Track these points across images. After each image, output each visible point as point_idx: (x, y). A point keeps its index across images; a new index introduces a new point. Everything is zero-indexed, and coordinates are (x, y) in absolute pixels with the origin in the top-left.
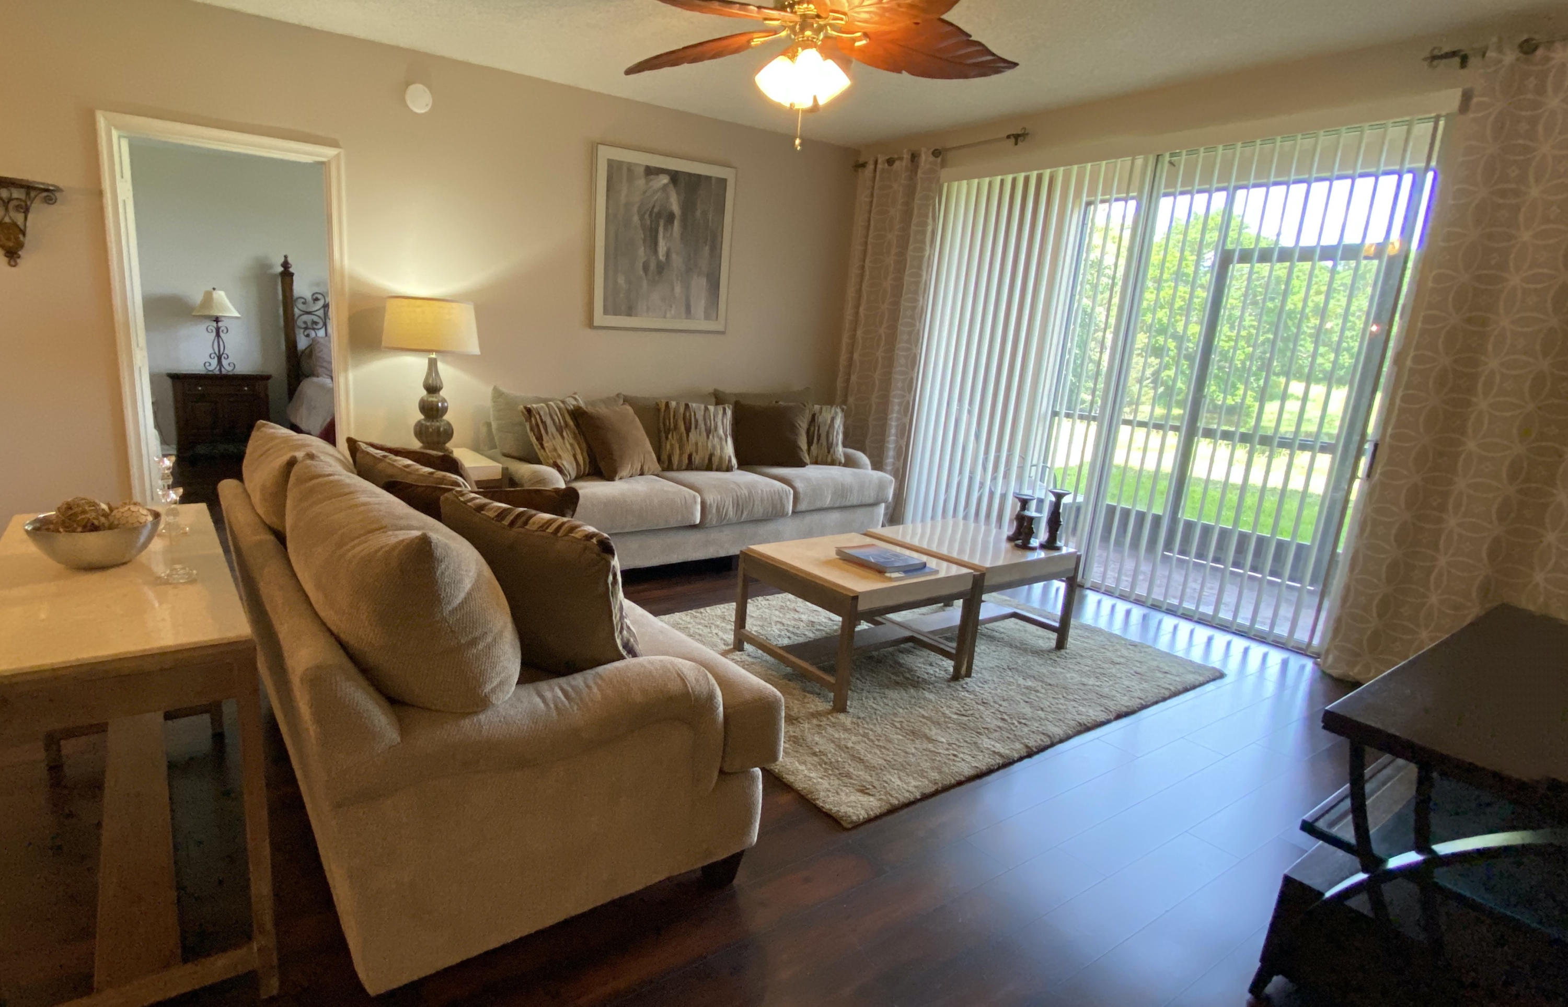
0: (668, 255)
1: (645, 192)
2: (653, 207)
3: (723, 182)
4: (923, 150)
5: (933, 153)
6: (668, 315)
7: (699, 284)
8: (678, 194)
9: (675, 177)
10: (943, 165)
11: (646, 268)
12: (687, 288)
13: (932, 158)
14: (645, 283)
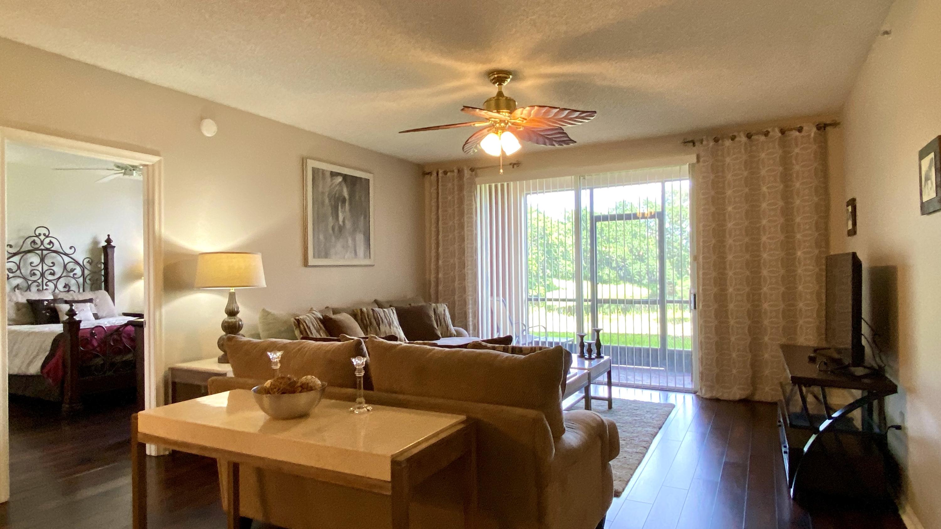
0: (344, 222)
1: (330, 187)
2: (336, 194)
3: (368, 181)
4: (465, 168)
5: (470, 169)
6: (346, 257)
7: (360, 237)
8: (347, 187)
9: (345, 177)
10: (476, 175)
11: (333, 229)
12: (354, 240)
13: (470, 172)
14: (333, 239)
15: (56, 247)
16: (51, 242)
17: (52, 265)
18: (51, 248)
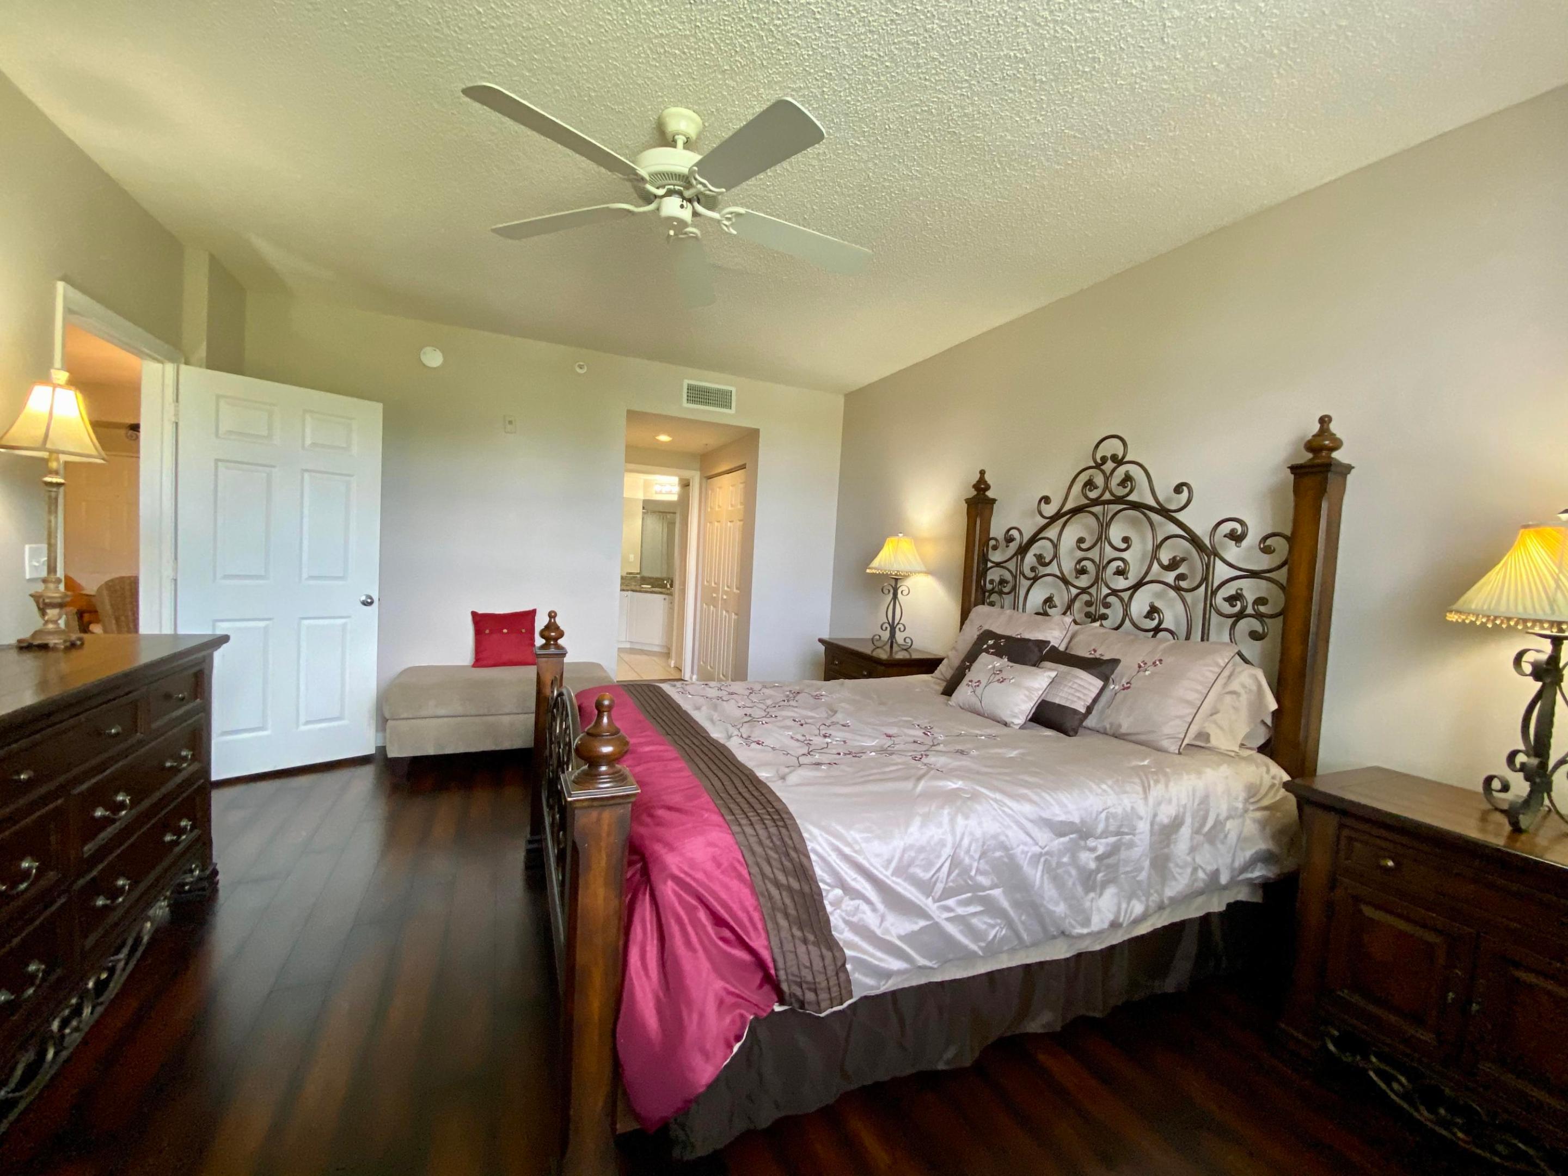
15: (1142, 495)
16: (1128, 478)
17: (1124, 546)
18: (1128, 495)
